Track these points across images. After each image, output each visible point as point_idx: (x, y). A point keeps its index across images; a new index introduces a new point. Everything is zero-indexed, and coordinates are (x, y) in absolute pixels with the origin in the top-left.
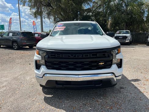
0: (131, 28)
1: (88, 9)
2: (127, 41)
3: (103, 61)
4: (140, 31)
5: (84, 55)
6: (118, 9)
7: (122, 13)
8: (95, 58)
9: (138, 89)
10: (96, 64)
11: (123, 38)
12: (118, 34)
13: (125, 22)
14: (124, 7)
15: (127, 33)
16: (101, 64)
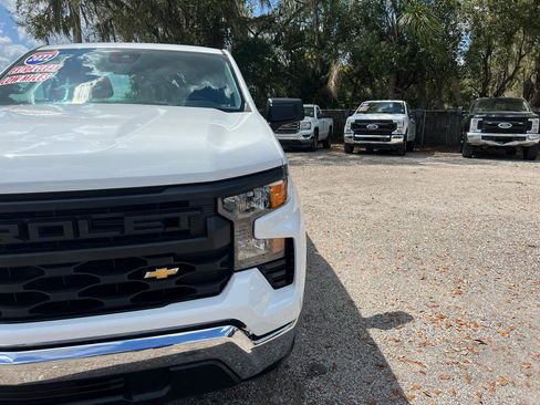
0: (414, 95)
1: (262, 18)
2: (394, 141)
3: (171, 260)
4: (446, 106)
5: (33, 229)
6: (367, 21)
7: (382, 36)
8: (118, 241)
9: (390, 373)
10: (124, 278)
11: (380, 127)
12: (365, 112)
13: (392, 70)
14: (390, 15)
15: (397, 109)
16: (162, 273)
